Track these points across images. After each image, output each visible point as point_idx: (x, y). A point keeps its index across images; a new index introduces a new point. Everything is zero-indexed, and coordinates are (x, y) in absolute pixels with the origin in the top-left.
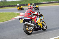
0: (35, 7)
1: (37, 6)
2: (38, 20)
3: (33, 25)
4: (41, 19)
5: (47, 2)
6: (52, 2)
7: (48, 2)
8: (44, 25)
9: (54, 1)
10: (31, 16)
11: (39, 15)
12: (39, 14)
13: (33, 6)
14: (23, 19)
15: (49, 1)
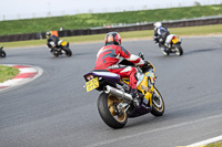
0: (57, 46)
1: (63, 42)
2: (142, 80)
3: (130, 96)
4: (149, 78)
5: (121, 25)
6: (138, 24)
7: (125, 25)
8: (156, 99)
9: (146, 23)
10: (116, 66)
11: (140, 66)
12: (142, 62)
13: (50, 40)
14: (99, 76)
15: (127, 23)
